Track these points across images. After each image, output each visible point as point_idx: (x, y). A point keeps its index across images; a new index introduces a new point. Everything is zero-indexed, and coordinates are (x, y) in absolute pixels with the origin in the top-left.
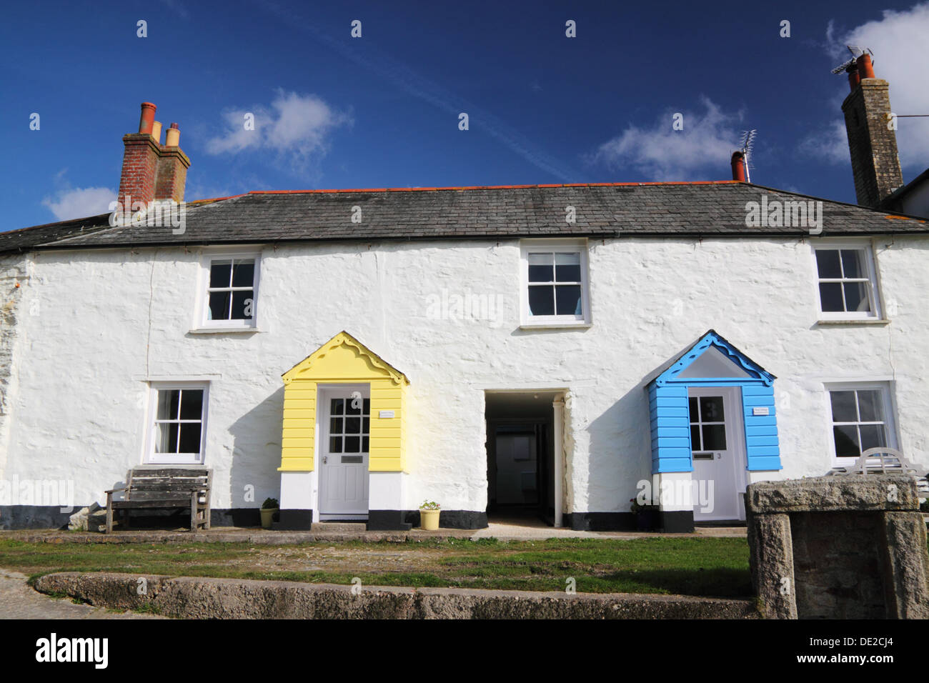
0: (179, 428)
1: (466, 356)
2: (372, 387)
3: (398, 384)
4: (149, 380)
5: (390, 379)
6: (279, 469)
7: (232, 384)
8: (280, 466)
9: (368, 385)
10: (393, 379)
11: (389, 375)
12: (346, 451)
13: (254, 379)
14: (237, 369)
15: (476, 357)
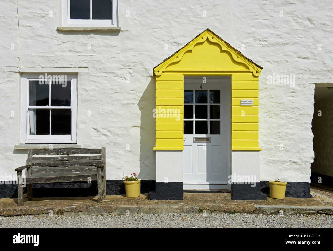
0: (51, 112)
1: (301, 54)
2: (233, 79)
3: (257, 77)
4: (21, 71)
5: (249, 72)
6: (154, 149)
7: (99, 77)
8: (155, 146)
9: (230, 77)
10: (252, 72)
11: (249, 69)
12: (196, 133)
13: (119, 72)
14: (102, 63)
15: (310, 55)
